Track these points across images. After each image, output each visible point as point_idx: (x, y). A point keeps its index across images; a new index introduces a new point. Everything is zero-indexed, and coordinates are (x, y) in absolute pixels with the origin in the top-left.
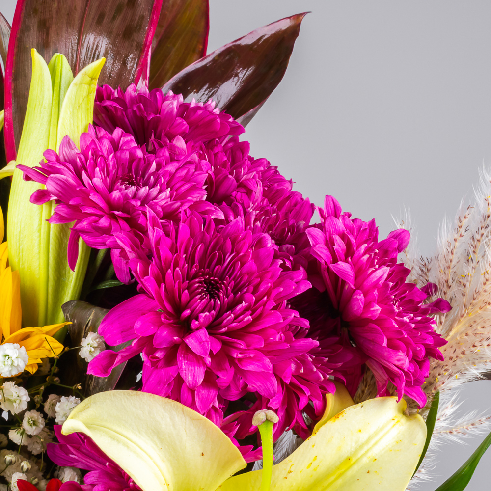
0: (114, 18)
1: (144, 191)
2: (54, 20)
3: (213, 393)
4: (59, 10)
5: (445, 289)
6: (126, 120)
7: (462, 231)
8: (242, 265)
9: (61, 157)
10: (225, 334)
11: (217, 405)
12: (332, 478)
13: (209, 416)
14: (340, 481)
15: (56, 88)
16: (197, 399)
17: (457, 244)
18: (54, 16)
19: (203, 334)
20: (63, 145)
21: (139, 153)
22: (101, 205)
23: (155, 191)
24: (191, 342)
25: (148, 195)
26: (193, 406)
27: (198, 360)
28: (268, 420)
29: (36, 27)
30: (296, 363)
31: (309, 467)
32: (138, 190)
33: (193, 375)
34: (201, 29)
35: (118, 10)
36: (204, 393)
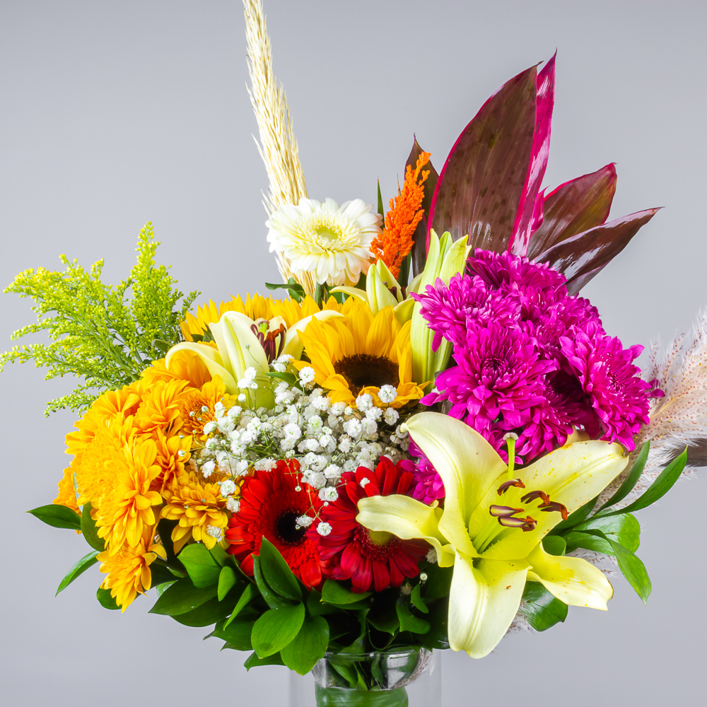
0: (493, 211)
1: (476, 310)
2: (454, 212)
3: (486, 421)
4: (457, 207)
5: (663, 383)
6: (491, 271)
7: (678, 348)
8: (515, 353)
9: (436, 290)
10: (496, 389)
11: (488, 428)
12: (564, 484)
13: (482, 434)
14: (568, 485)
15: (442, 251)
16: (476, 423)
17: (674, 356)
18: (454, 210)
19: (482, 388)
20: (436, 283)
21: (484, 290)
22: (449, 317)
23: (481, 311)
24: (475, 392)
25: (478, 313)
26: (473, 426)
27: (478, 402)
28: (511, 438)
29: (443, 216)
30: (546, 413)
31: (549, 474)
32: (472, 309)
33: (474, 409)
34: (603, 217)
35: (496, 206)
36: (481, 420)
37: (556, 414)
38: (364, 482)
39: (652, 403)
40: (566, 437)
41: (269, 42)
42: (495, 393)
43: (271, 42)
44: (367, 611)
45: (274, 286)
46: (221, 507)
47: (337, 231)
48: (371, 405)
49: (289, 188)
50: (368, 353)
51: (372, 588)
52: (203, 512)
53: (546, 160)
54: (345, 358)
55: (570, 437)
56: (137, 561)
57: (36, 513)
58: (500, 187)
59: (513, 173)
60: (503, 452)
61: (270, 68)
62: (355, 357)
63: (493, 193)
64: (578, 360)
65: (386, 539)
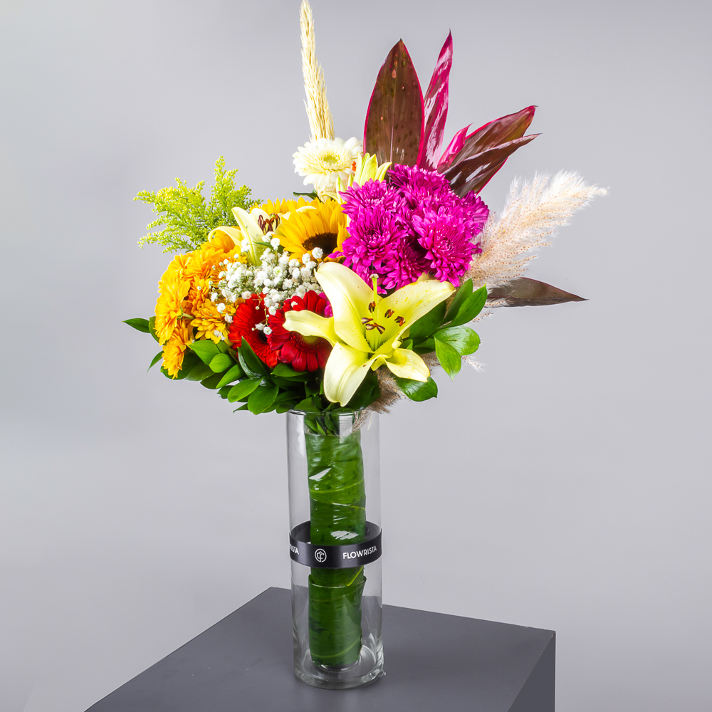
0: (404, 139)
2: (379, 141)
9: (354, 189)
12: (414, 307)
15: (363, 165)
18: (379, 139)
27: (358, 255)
29: (372, 144)
31: (405, 301)
35: (406, 136)
36: (360, 267)
37: (408, 264)
38: (294, 304)
39: (474, 257)
40: (417, 278)
41: (314, 38)
42: (368, 249)
43: (316, 38)
44: (306, 382)
45: (298, 194)
46: (222, 320)
47: (337, 158)
48: (309, 259)
49: (320, 132)
50: (332, 232)
51: (306, 369)
52: (213, 322)
53: (446, 111)
54: (316, 235)
55: (420, 278)
56: (177, 350)
57: (129, 322)
58: (406, 123)
59: (412, 113)
60: (370, 283)
61: (313, 55)
62: (324, 234)
63: (402, 127)
64: (421, 230)
65: (315, 339)
